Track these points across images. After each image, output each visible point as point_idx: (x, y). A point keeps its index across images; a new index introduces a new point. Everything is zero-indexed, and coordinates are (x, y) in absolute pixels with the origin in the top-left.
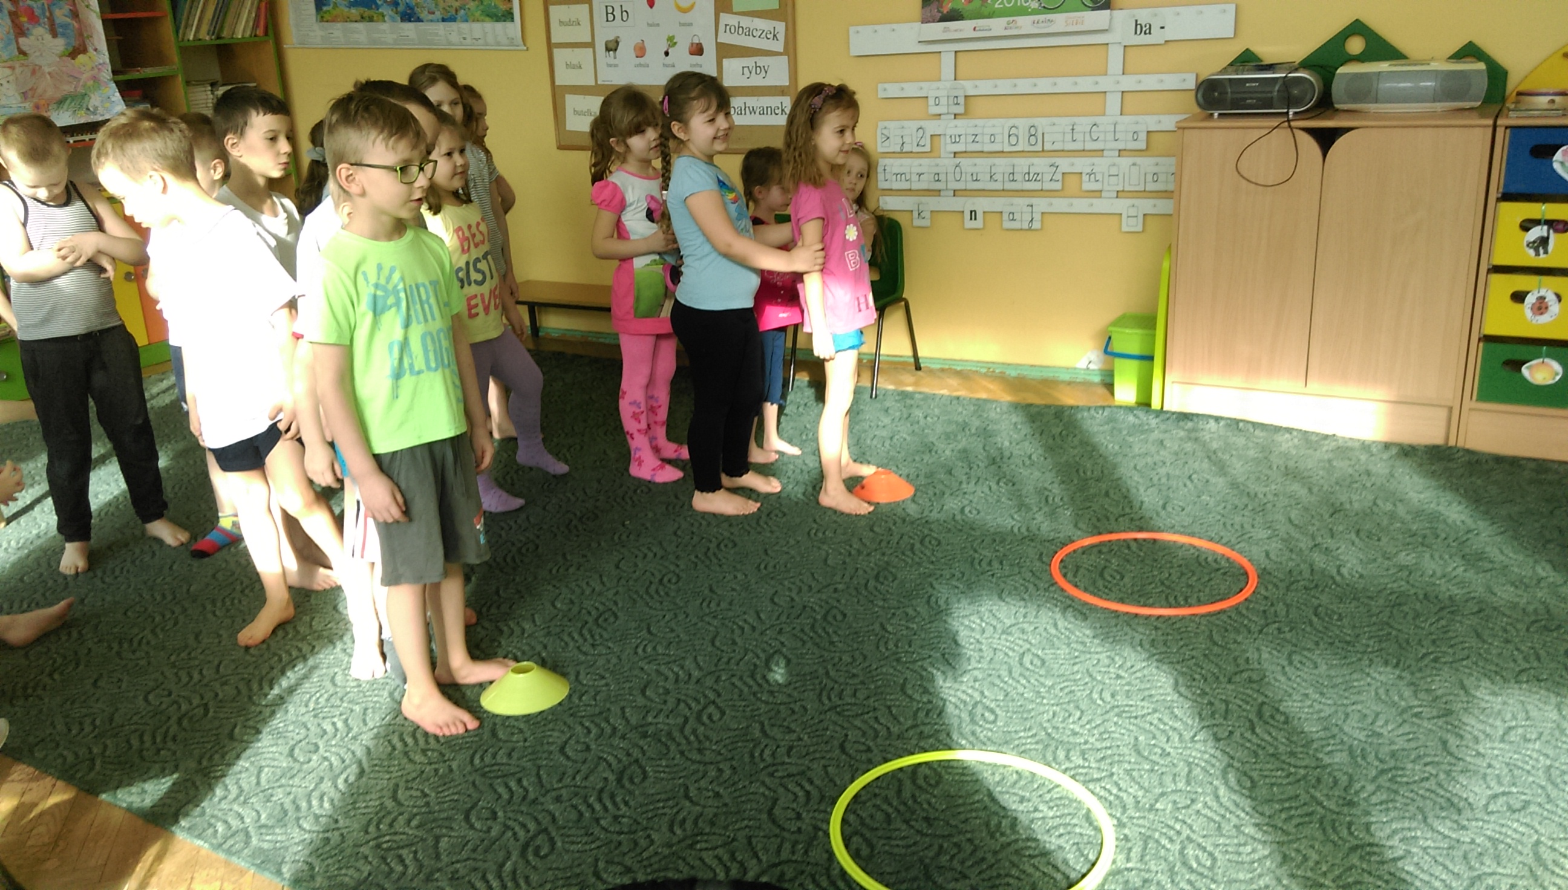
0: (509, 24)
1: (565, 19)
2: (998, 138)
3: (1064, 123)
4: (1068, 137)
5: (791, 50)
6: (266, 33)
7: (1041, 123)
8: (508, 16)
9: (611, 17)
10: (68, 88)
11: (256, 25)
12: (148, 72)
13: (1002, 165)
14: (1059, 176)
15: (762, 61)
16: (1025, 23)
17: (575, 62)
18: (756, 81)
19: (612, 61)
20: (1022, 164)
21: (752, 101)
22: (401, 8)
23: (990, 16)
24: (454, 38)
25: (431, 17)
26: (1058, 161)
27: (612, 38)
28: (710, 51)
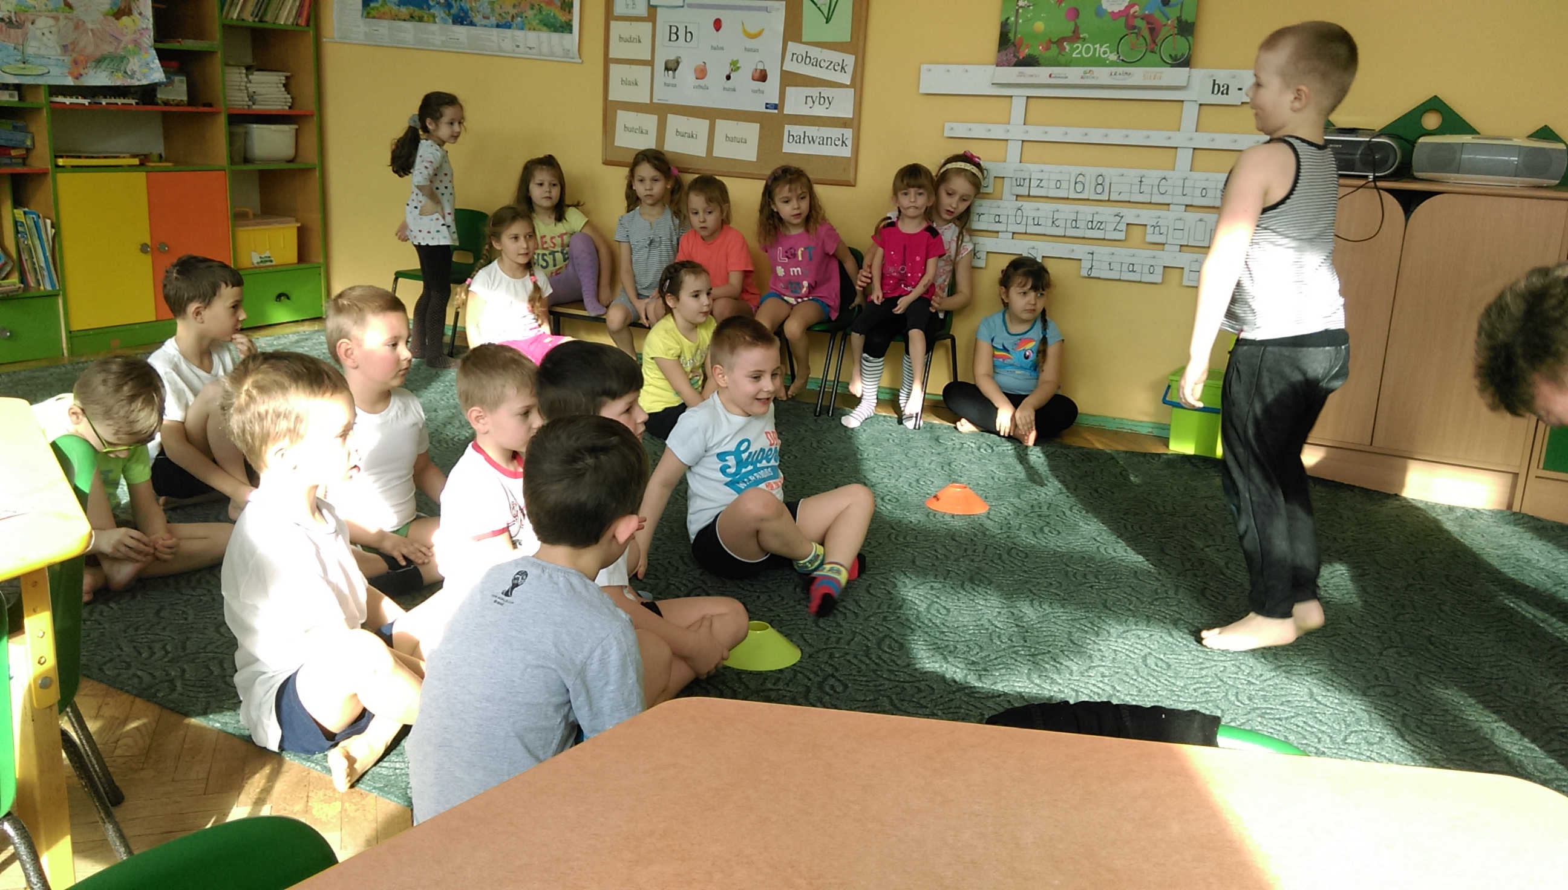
0: (566, 36)
1: (626, 35)
2: (1065, 185)
3: (1133, 174)
4: (1136, 188)
5: (858, 83)
6: (308, 25)
7: (1110, 173)
8: (567, 28)
9: (674, 37)
10: (107, 48)
11: (299, 14)
12: (188, 44)
13: (1067, 211)
14: (1122, 227)
15: (827, 92)
16: (1102, 75)
17: (631, 79)
18: (819, 111)
19: (670, 80)
20: (1086, 211)
21: (812, 131)
22: (454, 11)
23: (1067, 65)
24: (507, 45)
25: (485, 22)
26: (1124, 211)
27: (673, 58)
28: (774, 78)
